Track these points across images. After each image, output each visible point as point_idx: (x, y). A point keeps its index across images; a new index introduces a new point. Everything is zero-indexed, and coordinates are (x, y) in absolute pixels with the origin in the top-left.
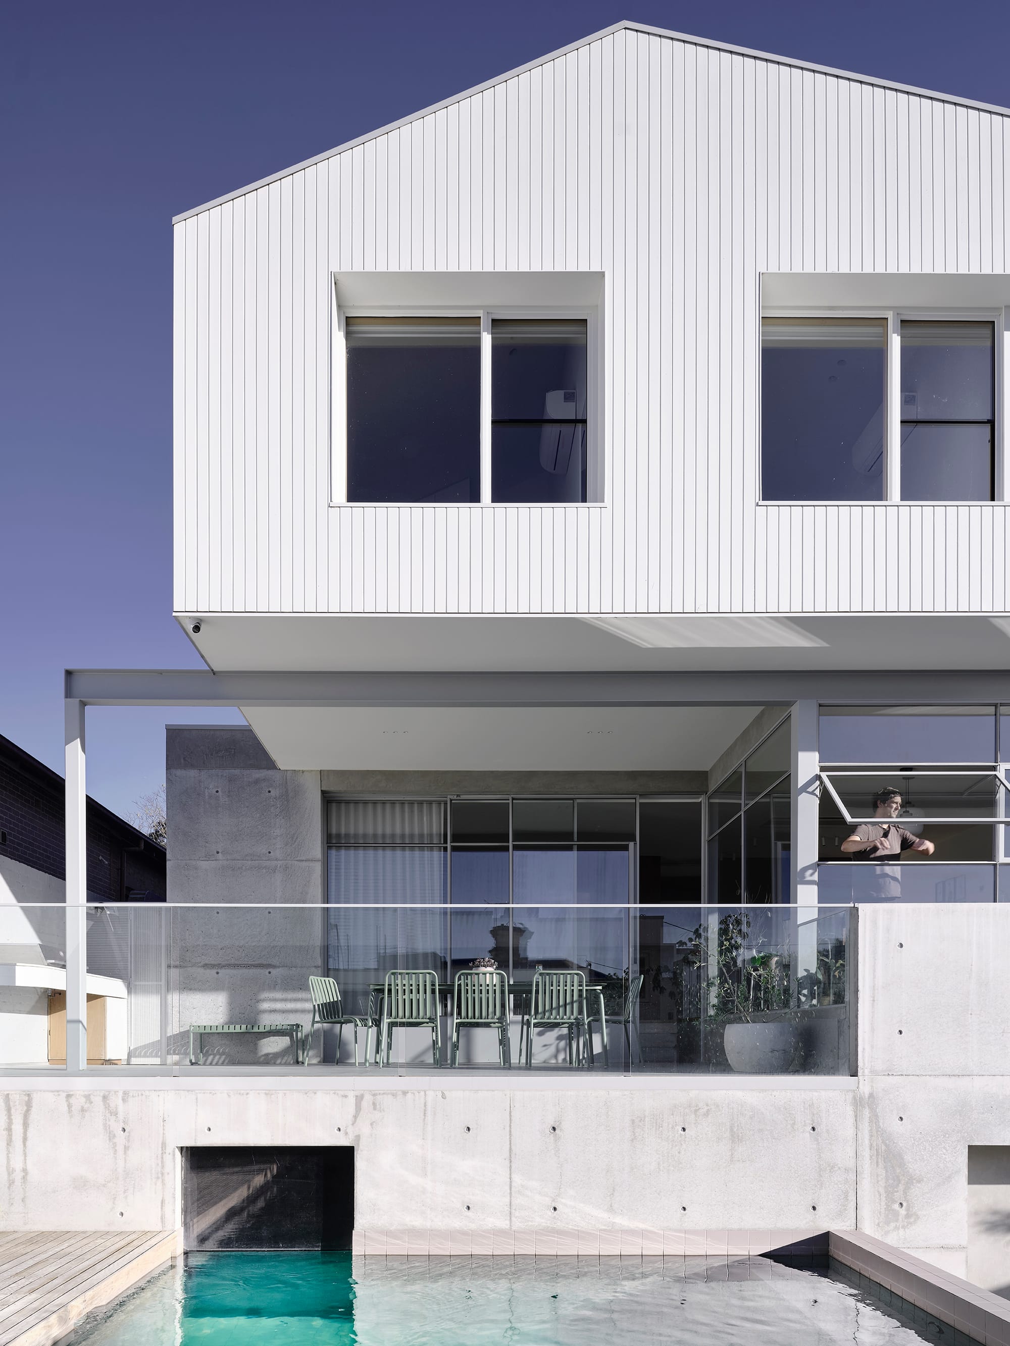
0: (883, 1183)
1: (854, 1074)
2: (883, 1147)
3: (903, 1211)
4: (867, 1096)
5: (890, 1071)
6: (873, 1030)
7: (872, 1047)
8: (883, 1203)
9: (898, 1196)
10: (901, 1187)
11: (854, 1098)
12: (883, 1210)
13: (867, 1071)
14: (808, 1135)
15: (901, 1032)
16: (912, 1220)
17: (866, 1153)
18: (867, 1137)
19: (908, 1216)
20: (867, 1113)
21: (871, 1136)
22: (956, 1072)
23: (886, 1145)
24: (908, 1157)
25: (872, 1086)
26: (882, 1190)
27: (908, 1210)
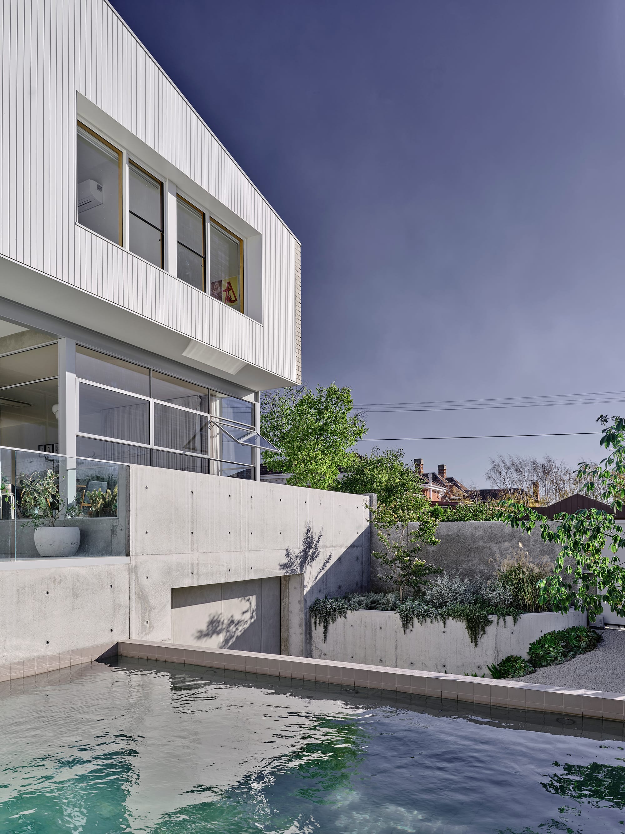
0: (140, 612)
1: (128, 555)
2: (140, 593)
3: (148, 626)
4: (134, 566)
5: (143, 553)
6: (136, 531)
7: (136, 540)
8: (140, 623)
9: (146, 618)
10: (147, 613)
11: (129, 568)
12: (140, 626)
13: (134, 553)
14: (109, 589)
15: (147, 532)
16: (151, 629)
17: (133, 597)
18: (134, 588)
19: (150, 627)
20: (134, 575)
21: (136, 588)
22: (167, 553)
23: (142, 592)
24: (150, 597)
25: (136, 561)
26: (140, 616)
27: (150, 624)
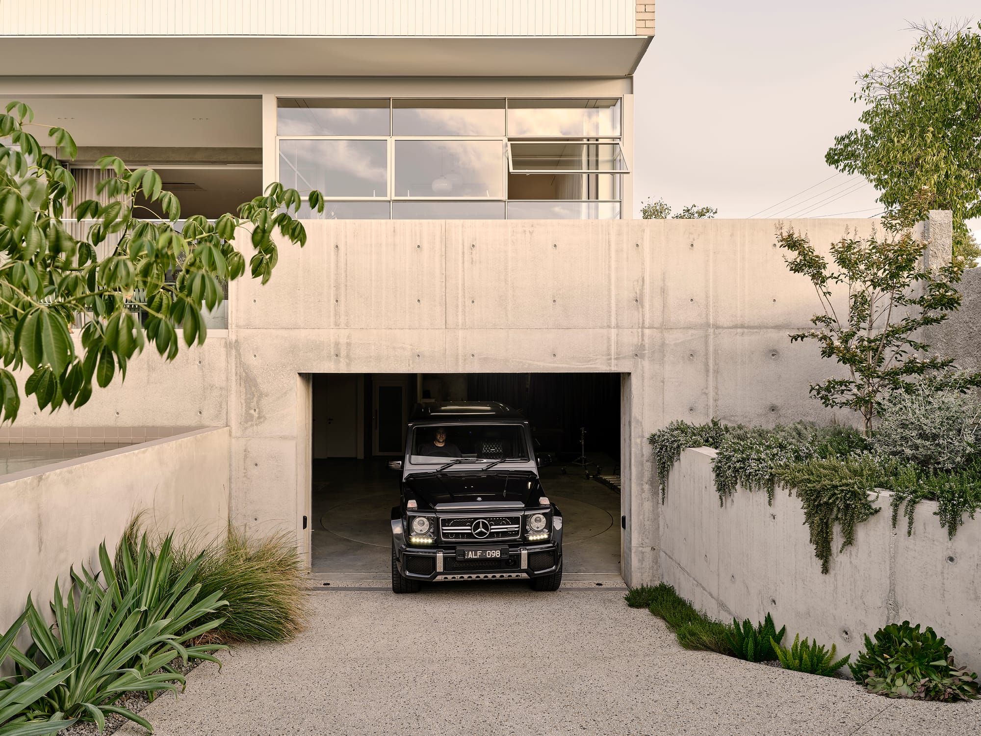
0: (243, 397)
1: (226, 327)
2: (244, 374)
3: (256, 415)
4: (234, 341)
5: (248, 325)
6: (237, 299)
7: (237, 310)
8: (244, 410)
9: (254, 404)
10: (255, 399)
11: (226, 343)
12: (243, 414)
13: (234, 326)
14: (196, 366)
15: (255, 301)
16: (262, 420)
17: (234, 378)
18: (234, 367)
19: (259, 418)
20: (233, 352)
21: (237, 367)
22: (290, 327)
23: (246, 373)
24: (259, 380)
25: (237, 336)
26: (243, 401)
27: (259, 413)
